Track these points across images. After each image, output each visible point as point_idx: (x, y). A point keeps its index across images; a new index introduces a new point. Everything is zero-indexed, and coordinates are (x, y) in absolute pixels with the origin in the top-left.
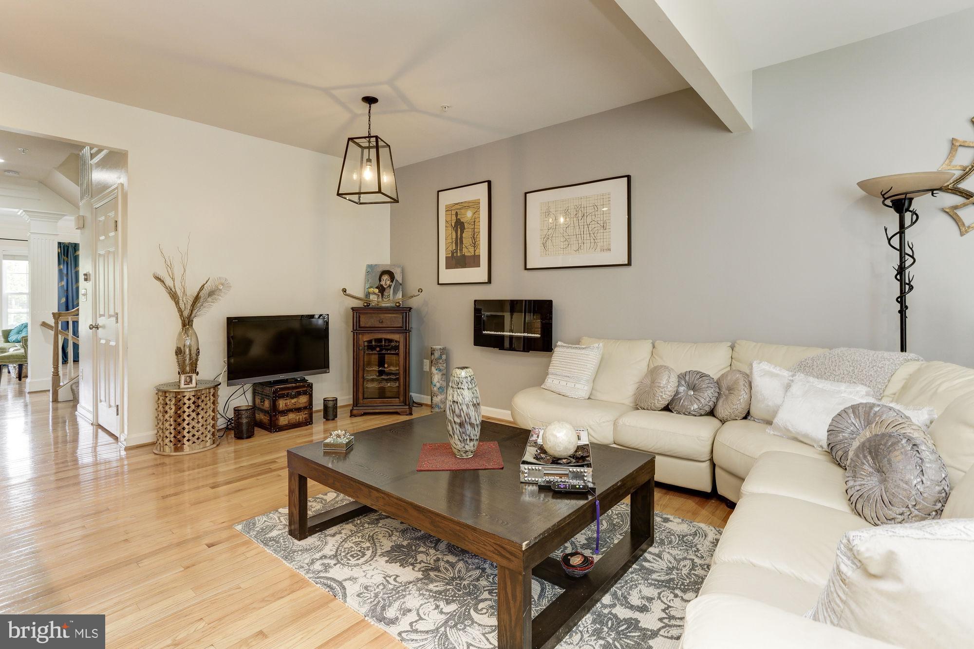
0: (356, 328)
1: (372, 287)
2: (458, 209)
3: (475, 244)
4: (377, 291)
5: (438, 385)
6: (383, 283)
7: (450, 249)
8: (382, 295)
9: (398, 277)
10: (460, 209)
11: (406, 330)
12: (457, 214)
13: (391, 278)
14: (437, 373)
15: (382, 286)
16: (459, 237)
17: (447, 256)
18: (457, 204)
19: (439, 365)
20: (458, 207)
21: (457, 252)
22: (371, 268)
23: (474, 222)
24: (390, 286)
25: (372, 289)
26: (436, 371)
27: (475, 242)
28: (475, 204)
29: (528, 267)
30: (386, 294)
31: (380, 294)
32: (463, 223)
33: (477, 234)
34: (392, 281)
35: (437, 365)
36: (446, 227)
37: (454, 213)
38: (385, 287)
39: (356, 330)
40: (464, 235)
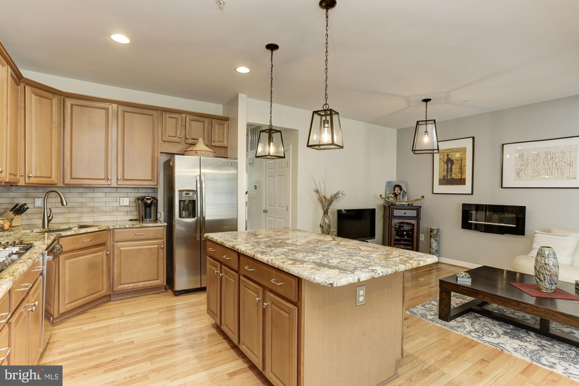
0: (391, 216)
1: (390, 194)
2: (449, 152)
3: (462, 172)
4: (393, 196)
5: (435, 249)
6: (396, 192)
7: (443, 174)
8: (396, 198)
9: (404, 188)
10: (450, 152)
11: (419, 218)
12: (448, 155)
13: (400, 189)
14: (435, 242)
15: (395, 193)
16: (449, 168)
17: (440, 178)
18: (448, 149)
19: (436, 238)
20: (449, 151)
21: (447, 176)
22: (389, 183)
23: (462, 160)
24: (400, 194)
25: (391, 195)
26: (435, 241)
27: (462, 171)
28: (463, 150)
29: (503, 186)
30: (398, 197)
31: (395, 198)
32: (453, 160)
33: (464, 166)
34: (401, 191)
35: (435, 238)
36: (439, 162)
37: (446, 154)
38: (397, 194)
39: (391, 217)
40: (453, 167)
